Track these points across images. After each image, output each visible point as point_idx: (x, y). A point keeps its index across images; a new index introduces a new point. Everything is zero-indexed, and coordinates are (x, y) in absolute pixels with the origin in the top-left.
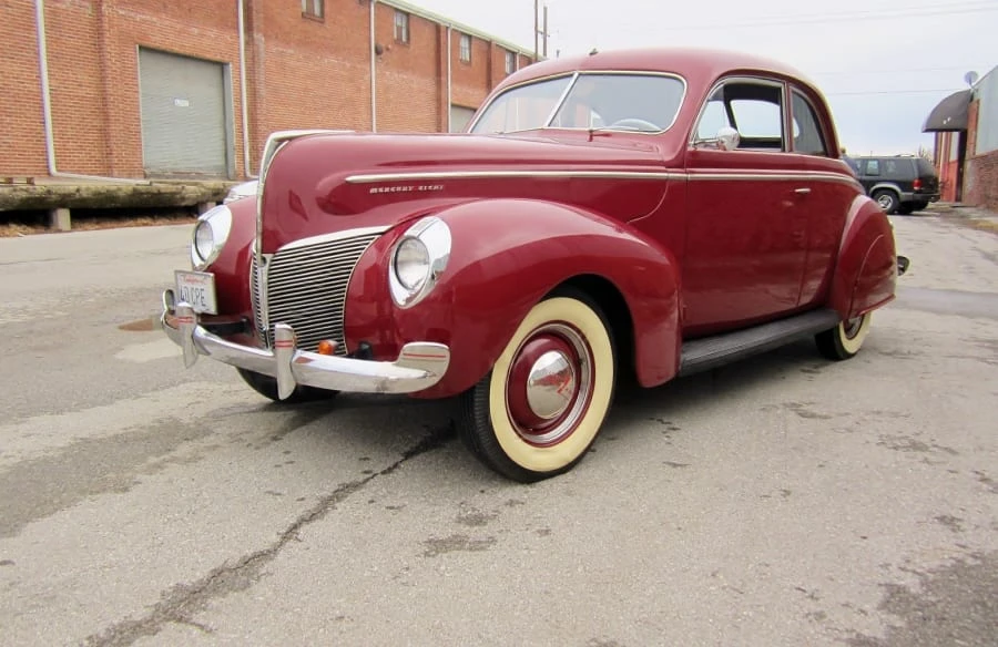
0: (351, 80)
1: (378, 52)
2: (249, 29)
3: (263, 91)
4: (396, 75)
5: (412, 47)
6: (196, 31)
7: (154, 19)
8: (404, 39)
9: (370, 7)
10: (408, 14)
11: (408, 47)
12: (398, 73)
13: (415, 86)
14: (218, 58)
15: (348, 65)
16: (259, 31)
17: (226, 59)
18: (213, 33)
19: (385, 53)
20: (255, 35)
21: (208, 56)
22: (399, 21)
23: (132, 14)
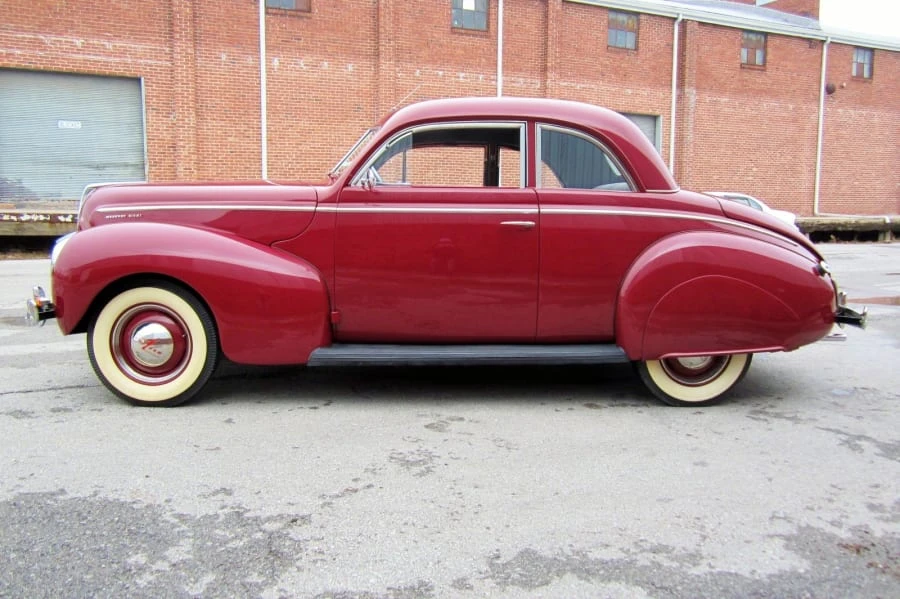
0: (795, 121)
1: (830, 90)
2: (681, 85)
3: (690, 137)
4: (852, 112)
5: (874, 82)
6: (630, 91)
7: (593, 86)
8: (866, 74)
9: (822, 49)
10: (872, 50)
11: (870, 83)
12: (855, 109)
13: (876, 120)
14: (650, 112)
15: (791, 107)
16: (691, 85)
17: (657, 113)
18: (645, 92)
19: (838, 91)
20: (687, 90)
21: (639, 111)
22: (862, 58)
23: (573, 85)
